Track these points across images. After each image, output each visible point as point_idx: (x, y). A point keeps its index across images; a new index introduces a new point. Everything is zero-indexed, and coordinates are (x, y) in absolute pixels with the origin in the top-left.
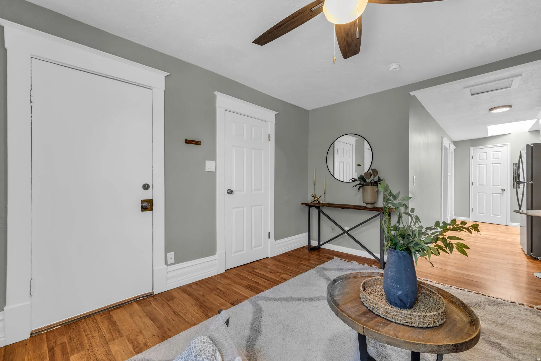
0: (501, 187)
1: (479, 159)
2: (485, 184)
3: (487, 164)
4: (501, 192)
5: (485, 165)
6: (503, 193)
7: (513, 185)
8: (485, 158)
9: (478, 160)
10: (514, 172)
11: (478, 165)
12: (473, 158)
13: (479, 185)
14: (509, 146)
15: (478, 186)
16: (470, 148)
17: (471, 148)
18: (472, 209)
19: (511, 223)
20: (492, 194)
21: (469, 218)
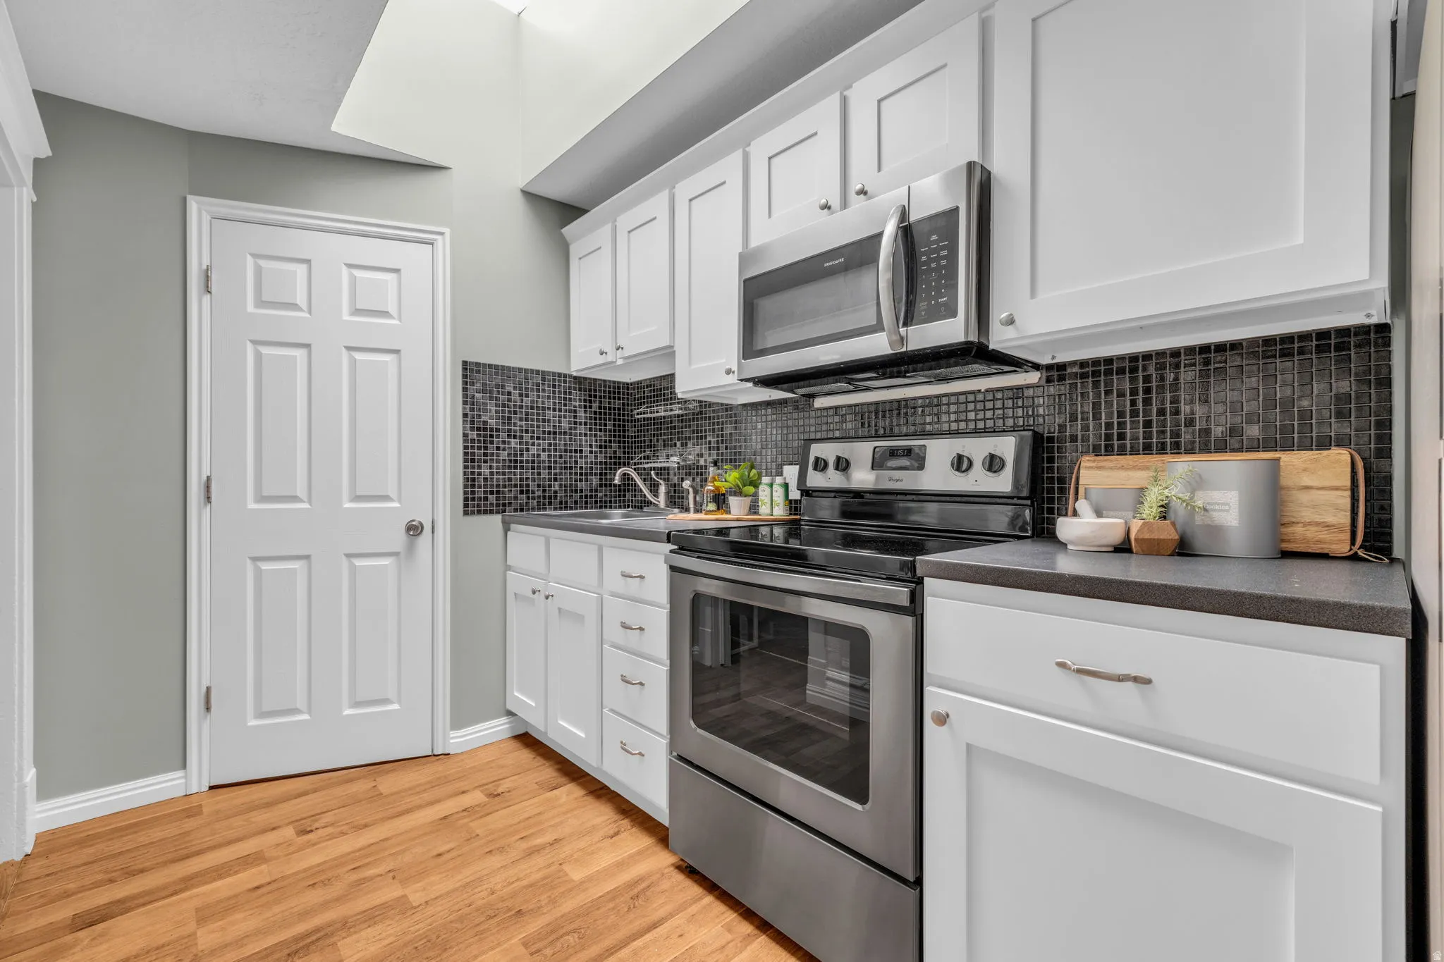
0: (398, 511)
1: (260, 303)
2: (301, 491)
3: (313, 347)
4: (398, 539)
5: (300, 354)
6: (411, 548)
7: (465, 493)
8: (301, 299)
9: (250, 308)
10: (465, 415)
11: (250, 348)
12: (214, 288)
13: (262, 499)
14: (443, 245)
15: (252, 506)
16: (185, 200)
17: (194, 204)
18: (208, 689)
19: (453, 734)
20: (345, 561)
21: (180, 773)
